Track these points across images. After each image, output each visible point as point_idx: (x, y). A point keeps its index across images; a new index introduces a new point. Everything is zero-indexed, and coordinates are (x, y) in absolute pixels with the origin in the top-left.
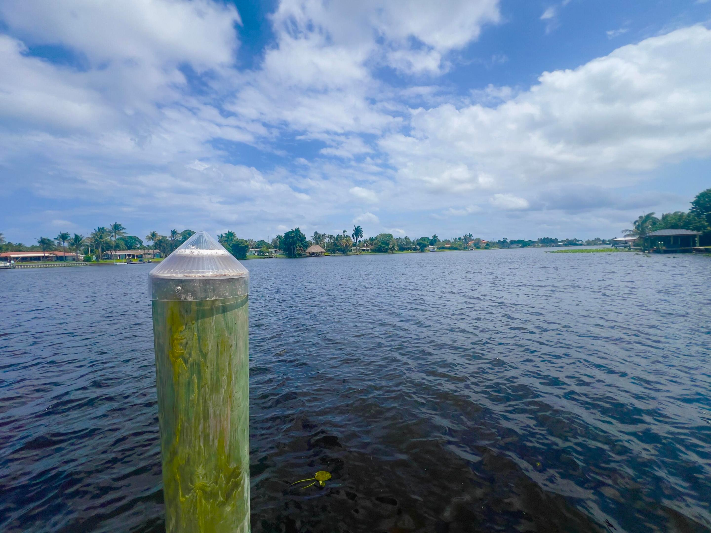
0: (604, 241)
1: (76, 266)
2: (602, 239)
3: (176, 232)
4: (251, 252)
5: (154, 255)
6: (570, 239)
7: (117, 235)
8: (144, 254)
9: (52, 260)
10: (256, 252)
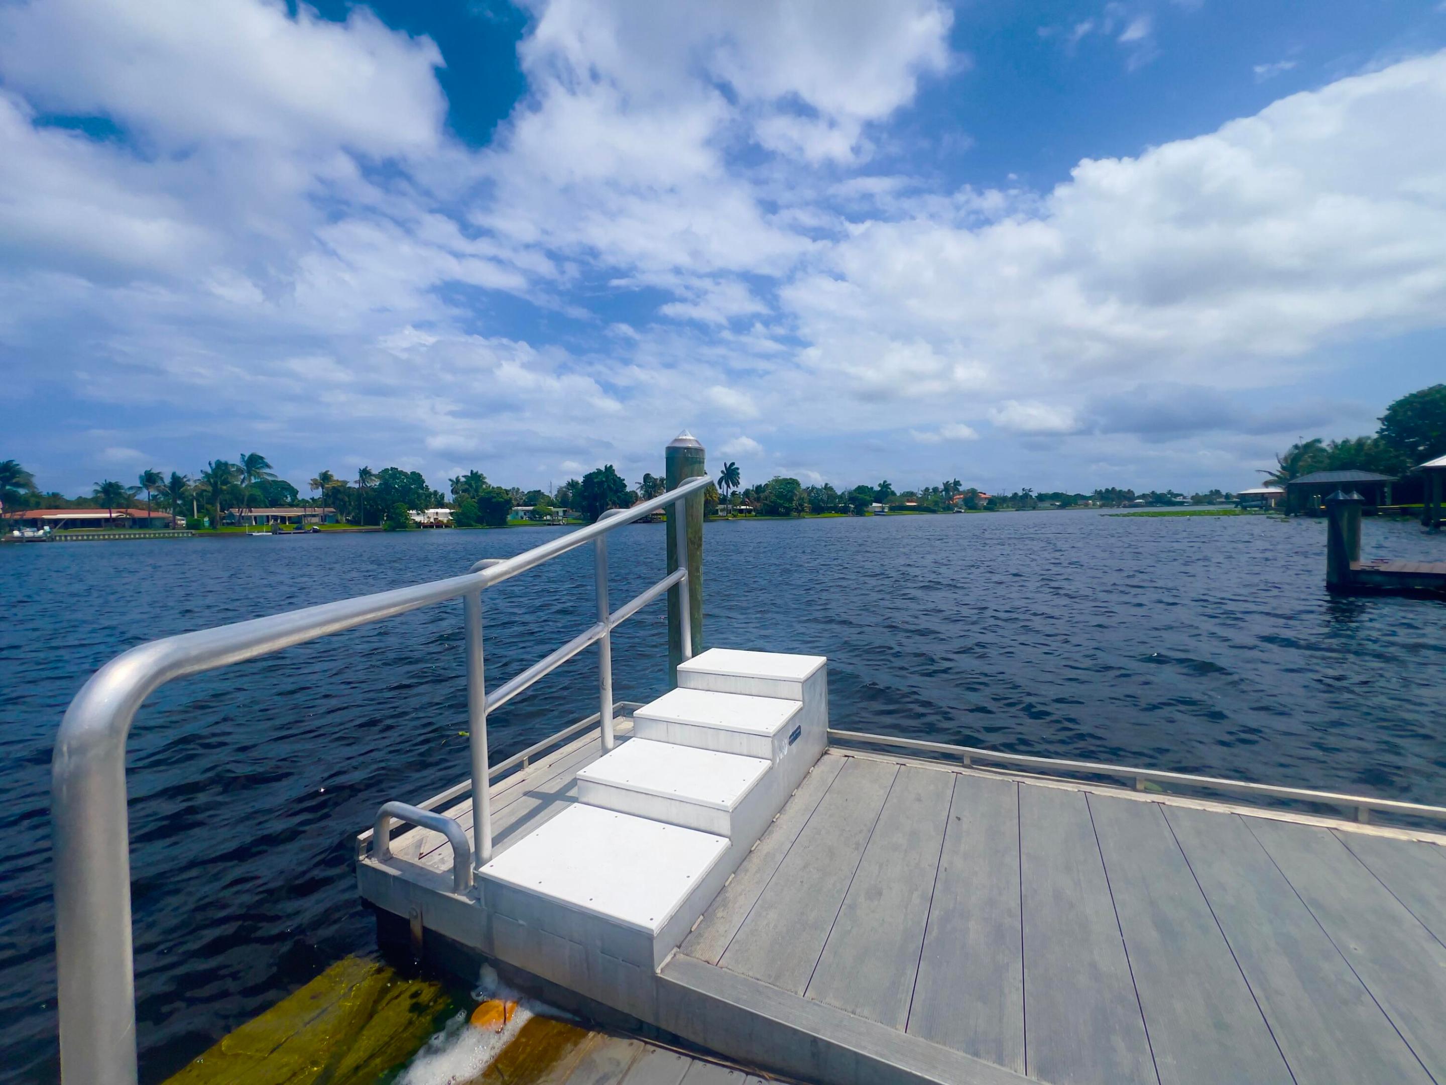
0: (1228, 496)
1: (173, 537)
2: (1224, 493)
3: (368, 472)
4: (517, 512)
5: (324, 518)
6: (1158, 492)
7: (253, 478)
8: (305, 516)
9: (124, 526)
10: (526, 512)
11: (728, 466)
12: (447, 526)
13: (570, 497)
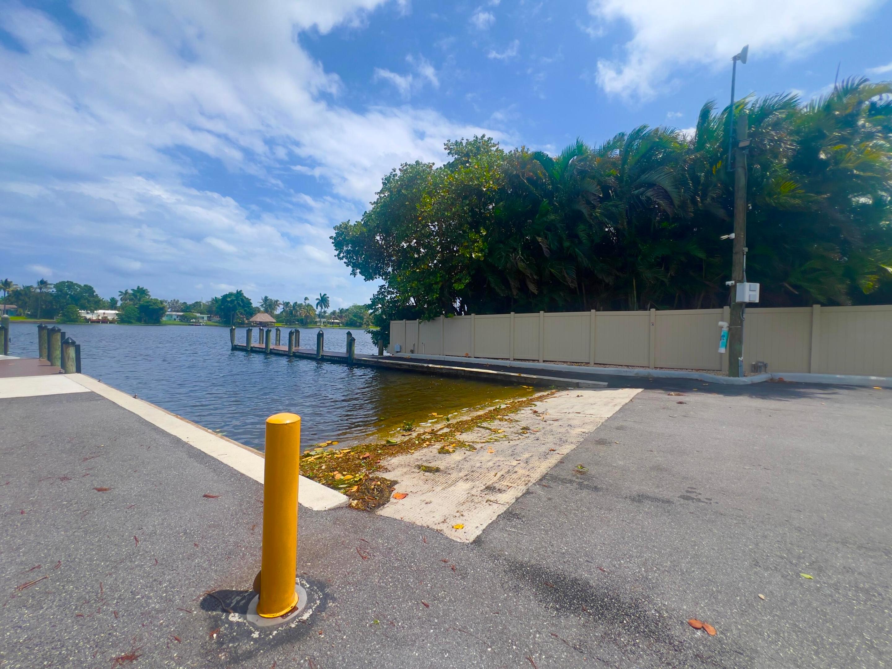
3: (45, 283)
4: (170, 316)
10: (178, 316)
11: (322, 295)
12: (112, 322)
13: (214, 309)
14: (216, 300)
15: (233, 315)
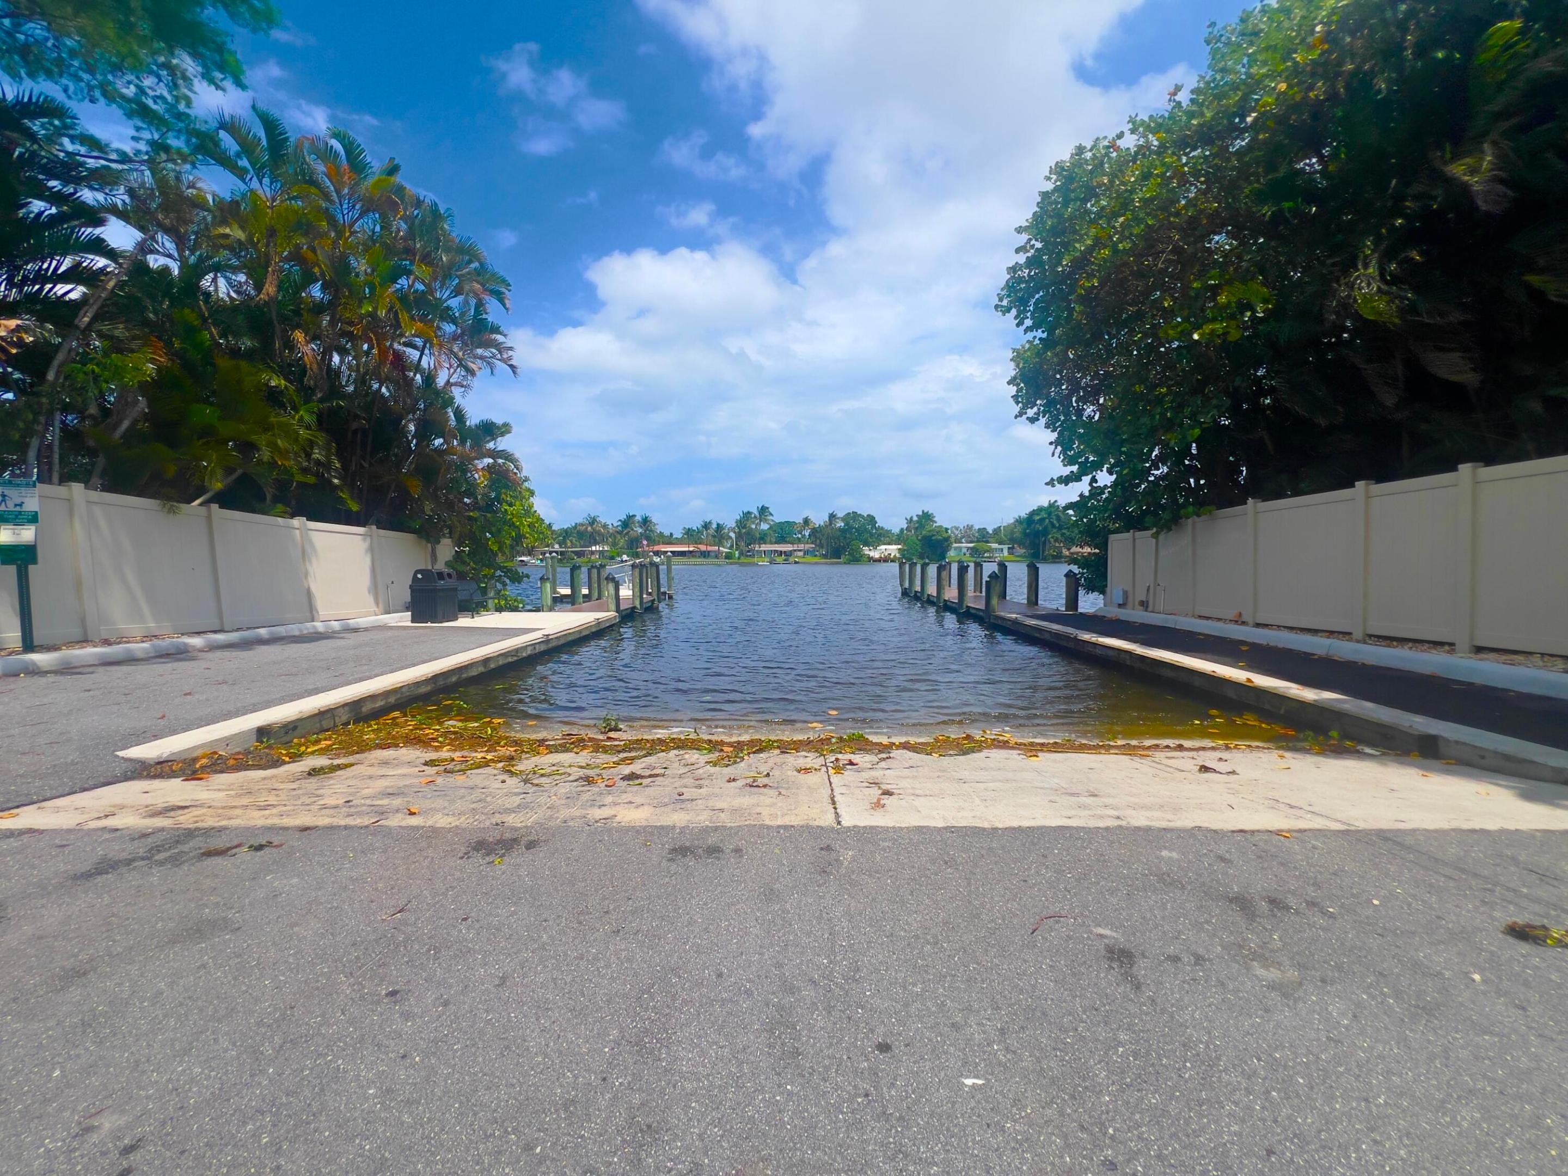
1: (719, 564)
3: (834, 516)
4: (960, 549)
5: (807, 552)
7: (763, 522)
8: (794, 551)
9: (696, 556)
10: (968, 548)
12: (893, 561)
13: (1017, 535)
14: (1019, 521)
15: (1044, 543)
